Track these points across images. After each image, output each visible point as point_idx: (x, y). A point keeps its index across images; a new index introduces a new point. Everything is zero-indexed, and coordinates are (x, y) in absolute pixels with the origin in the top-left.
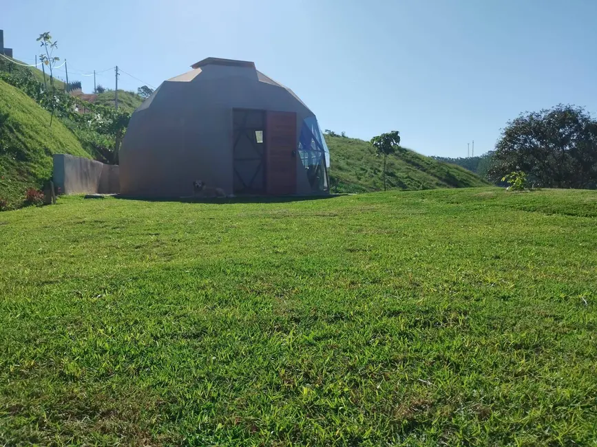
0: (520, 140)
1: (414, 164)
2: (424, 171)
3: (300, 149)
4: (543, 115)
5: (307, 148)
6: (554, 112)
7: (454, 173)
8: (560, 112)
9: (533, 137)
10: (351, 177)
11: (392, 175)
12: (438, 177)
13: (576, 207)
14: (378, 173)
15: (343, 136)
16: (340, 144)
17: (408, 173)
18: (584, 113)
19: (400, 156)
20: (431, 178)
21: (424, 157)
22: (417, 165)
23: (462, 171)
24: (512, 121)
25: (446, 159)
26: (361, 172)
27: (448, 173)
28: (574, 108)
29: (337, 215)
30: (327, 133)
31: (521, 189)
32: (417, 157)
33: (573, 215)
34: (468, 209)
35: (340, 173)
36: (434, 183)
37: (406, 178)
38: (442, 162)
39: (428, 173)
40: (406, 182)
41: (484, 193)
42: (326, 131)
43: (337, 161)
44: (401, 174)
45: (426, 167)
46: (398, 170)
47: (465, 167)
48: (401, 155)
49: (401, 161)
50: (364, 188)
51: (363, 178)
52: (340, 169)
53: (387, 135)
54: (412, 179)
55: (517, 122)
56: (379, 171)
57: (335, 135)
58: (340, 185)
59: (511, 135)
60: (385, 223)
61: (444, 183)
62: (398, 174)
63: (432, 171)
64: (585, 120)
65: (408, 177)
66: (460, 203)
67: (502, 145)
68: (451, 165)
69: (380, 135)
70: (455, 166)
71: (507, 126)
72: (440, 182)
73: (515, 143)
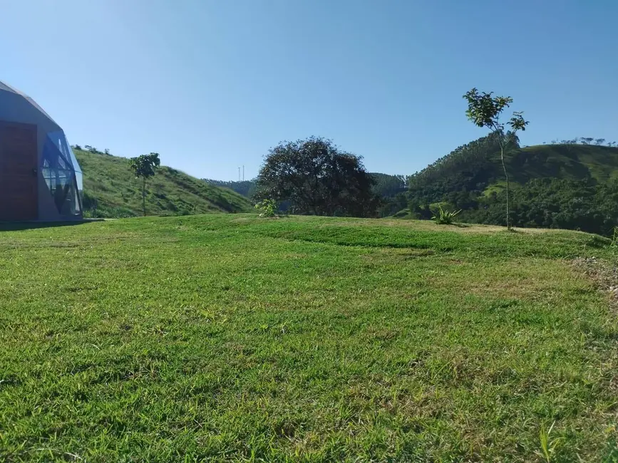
0: (280, 167)
1: (186, 187)
2: (196, 193)
3: (46, 168)
4: (299, 145)
5: (53, 166)
6: (308, 143)
7: (226, 196)
8: (313, 144)
9: (291, 165)
10: (116, 199)
11: (162, 197)
12: (210, 200)
13: (313, 233)
14: (148, 195)
15: (107, 154)
16: (103, 162)
17: (179, 195)
18: (332, 145)
19: (170, 178)
20: (204, 201)
21: (196, 179)
22: (188, 187)
23: (233, 195)
24: (273, 149)
25: (218, 182)
26: (128, 193)
27: (220, 196)
28: (324, 141)
29: (77, 246)
30: (87, 149)
31: (272, 215)
32: (188, 179)
33: (310, 241)
34: (221, 237)
35: (104, 194)
36: (206, 206)
37: (178, 201)
38: (214, 185)
39: (200, 195)
40: (177, 205)
41: (240, 219)
42: (86, 147)
43: (100, 181)
44: (173, 197)
45: (198, 190)
46: (169, 192)
47: (236, 191)
48: (172, 176)
49: (172, 183)
50: (131, 211)
51: (131, 201)
52: (104, 189)
53: (146, 157)
54: (184, 202)
55: (277, 150)
56: (149, 193)
57: (97, 152)
58: (103, 207)
59: (272, 162)
60: (129, 254)
61: (215, 206)
62: (169, 197)
63: (204, 194)
64: (333, 152)
65: (180, 200)
66: (216, 229)
67: (265, 172)
68: (223, 189)
69: (138, 156)
70: (227, 189)
71: (269, 153)
72: (212, 205)
73: (276, 170)
